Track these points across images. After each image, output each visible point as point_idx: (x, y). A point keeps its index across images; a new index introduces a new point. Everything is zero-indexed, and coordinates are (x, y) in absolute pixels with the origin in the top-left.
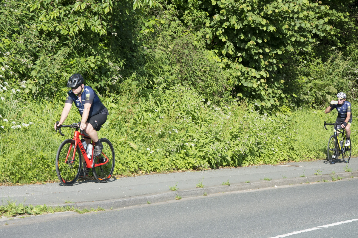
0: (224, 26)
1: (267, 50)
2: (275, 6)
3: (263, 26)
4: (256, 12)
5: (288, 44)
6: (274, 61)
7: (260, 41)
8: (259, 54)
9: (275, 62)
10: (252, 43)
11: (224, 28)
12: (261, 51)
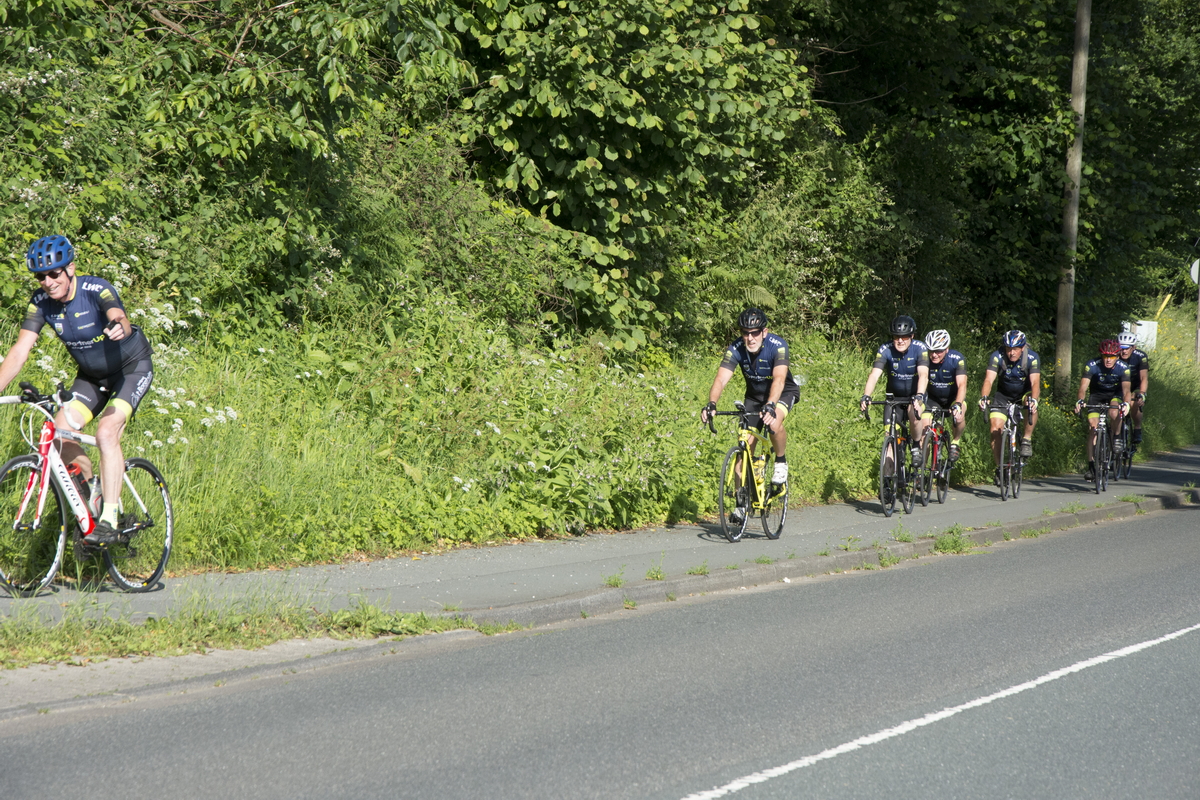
0: (512, 110)
1: (630, 183)
2: (664, 54)
3: (624, 112)
4: (607, 72)
5: (687, 164)
6: (646, 215)
7: (612, 156)
8: (608, 193)
9: (648, 218)
10: (590, 163)
11: (513, 117)
12: (613, 185)
